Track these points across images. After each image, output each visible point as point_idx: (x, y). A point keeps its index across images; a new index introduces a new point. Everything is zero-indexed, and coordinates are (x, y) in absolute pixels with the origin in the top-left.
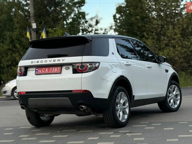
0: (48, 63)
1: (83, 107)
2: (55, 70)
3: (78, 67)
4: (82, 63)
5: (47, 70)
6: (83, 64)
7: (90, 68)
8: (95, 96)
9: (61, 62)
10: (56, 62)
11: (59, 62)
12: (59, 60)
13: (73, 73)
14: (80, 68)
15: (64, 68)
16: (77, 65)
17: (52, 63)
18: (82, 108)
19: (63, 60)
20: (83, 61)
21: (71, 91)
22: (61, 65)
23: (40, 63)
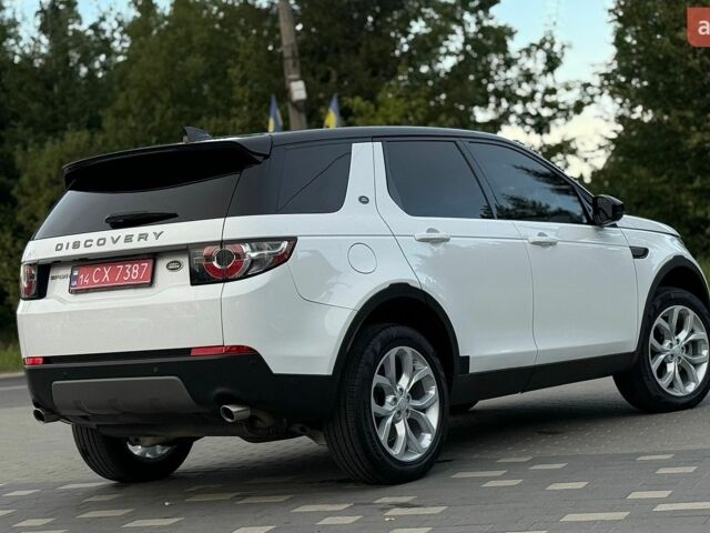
0: (109, 247)
1: (234, 409)
2: (134, 271)
3: (209, 258)
4: (222, 243)
5: (106, 276)
6: (228, 248)
7: (253, 262)
8: (276, 369)
9: (151, 242)
10: (136, 244)
11: (143, 244)
12: (143, 236)
13: (193, 284)
14: (215, 263)
15: (162, 265)
16: (206, 251)
17: (121, 246)
18: (230, 414)
19: (157, 236)
20: (225, 238)
21: (187, 351)
22: (153, 255)
23: (82, 251)
